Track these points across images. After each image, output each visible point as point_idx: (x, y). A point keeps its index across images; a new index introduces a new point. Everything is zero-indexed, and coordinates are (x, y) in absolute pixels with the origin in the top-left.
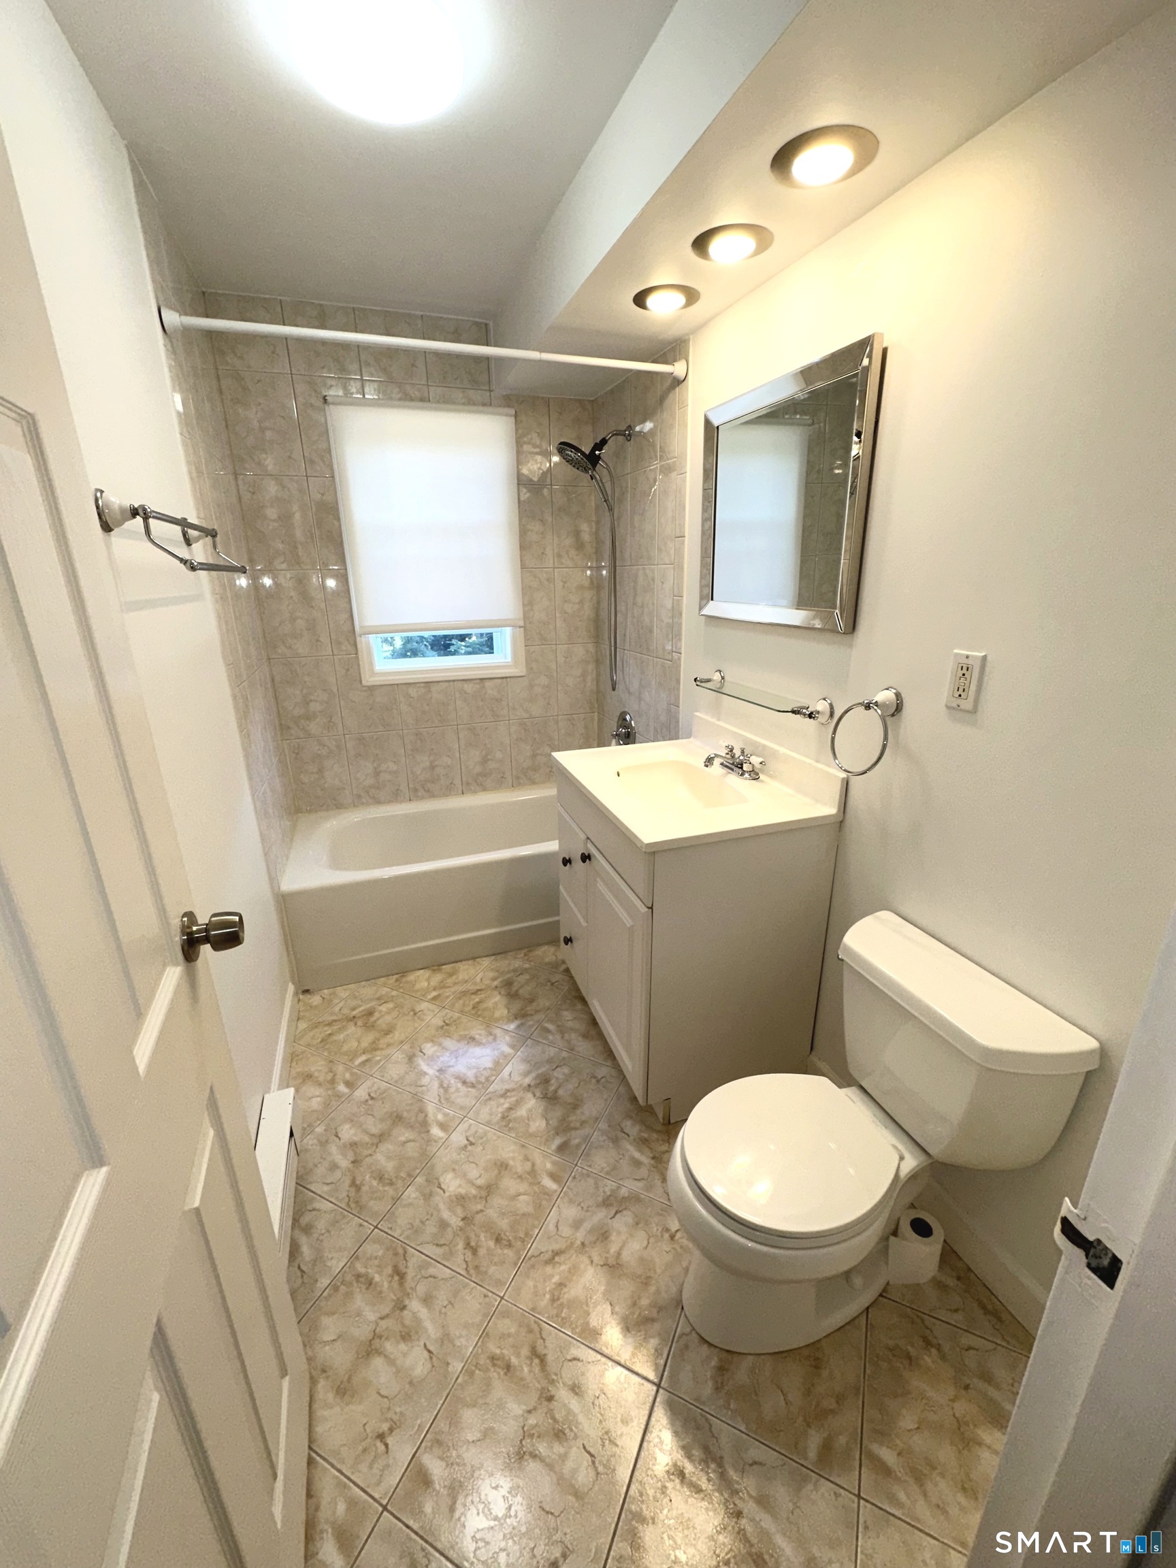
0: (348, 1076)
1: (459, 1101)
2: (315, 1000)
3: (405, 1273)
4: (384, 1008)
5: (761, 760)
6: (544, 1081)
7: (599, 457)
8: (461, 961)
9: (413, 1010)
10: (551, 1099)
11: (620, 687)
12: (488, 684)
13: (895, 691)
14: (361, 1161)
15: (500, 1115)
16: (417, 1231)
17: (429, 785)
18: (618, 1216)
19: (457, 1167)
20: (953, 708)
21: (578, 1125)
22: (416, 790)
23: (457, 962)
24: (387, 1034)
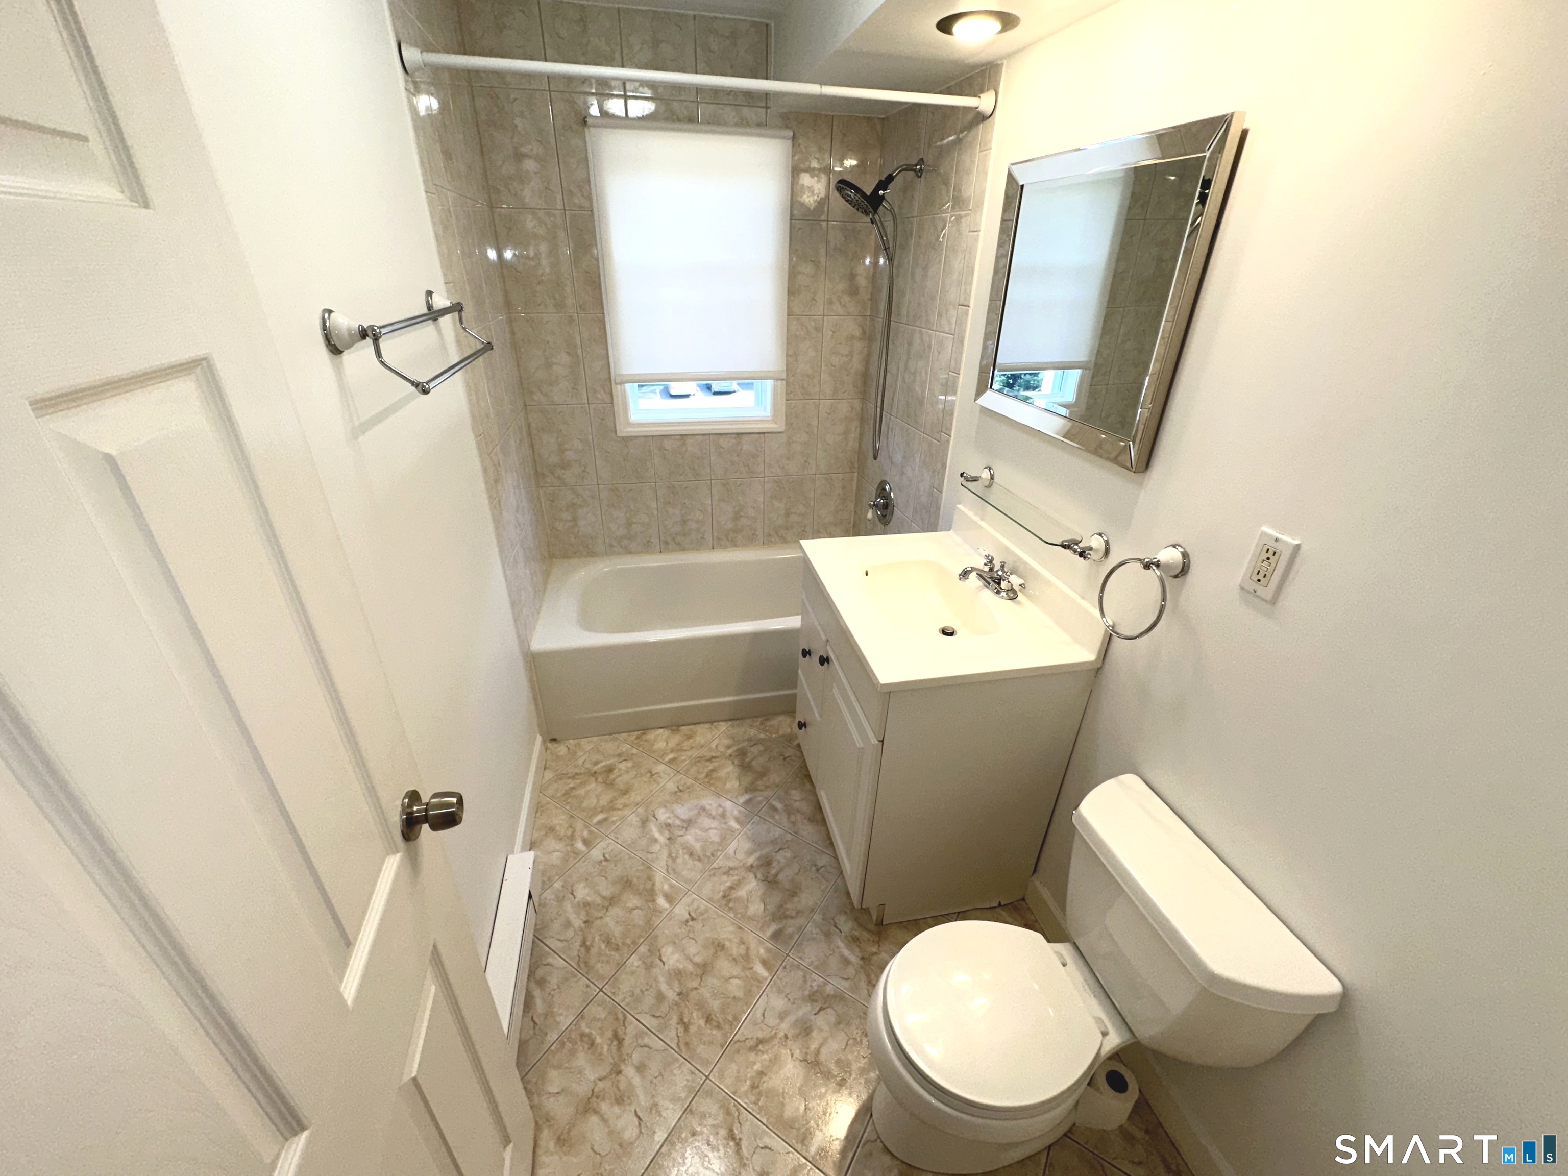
0: (586, 834)
1: (685, 873)
2: (561, 749)
3: (623, 1039)
4: (623, 766)
5: (1021, 581)
6: (766, 863)
7: (883, 198)
8: (699, 723)
9: (651, 772)
10: (771, 882)
11: (882, 456)
12: (746, 438)
13: (1182, 550)
14: (593, 922)
15: (721, 893)
16: (638, 1001)
17: (679, 538)
18: (822, 1013)
19: (677, 941)
20: (1249, 592)
21: (793, 914)
22: (666, 543)
23: (695, 724)
24: (625, 794)
